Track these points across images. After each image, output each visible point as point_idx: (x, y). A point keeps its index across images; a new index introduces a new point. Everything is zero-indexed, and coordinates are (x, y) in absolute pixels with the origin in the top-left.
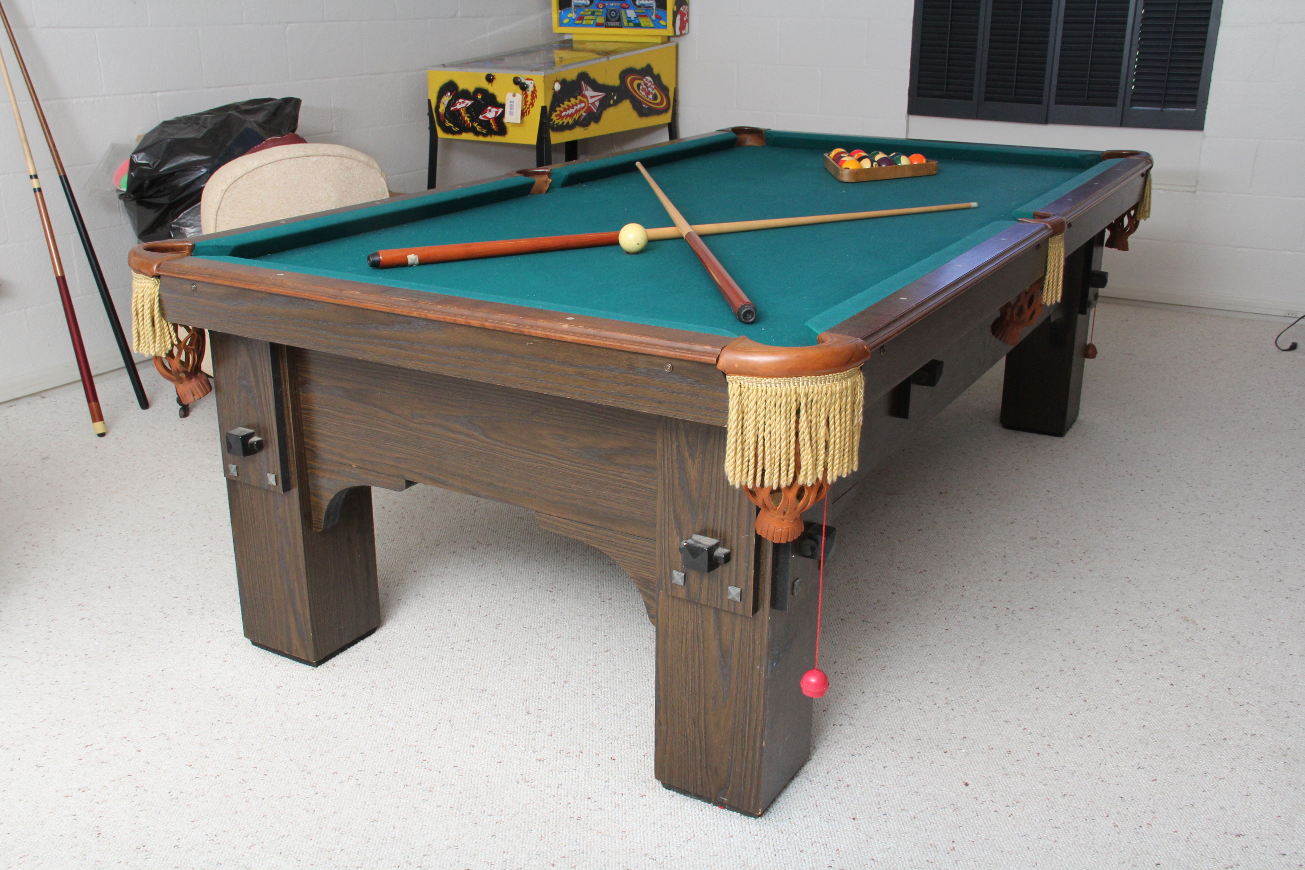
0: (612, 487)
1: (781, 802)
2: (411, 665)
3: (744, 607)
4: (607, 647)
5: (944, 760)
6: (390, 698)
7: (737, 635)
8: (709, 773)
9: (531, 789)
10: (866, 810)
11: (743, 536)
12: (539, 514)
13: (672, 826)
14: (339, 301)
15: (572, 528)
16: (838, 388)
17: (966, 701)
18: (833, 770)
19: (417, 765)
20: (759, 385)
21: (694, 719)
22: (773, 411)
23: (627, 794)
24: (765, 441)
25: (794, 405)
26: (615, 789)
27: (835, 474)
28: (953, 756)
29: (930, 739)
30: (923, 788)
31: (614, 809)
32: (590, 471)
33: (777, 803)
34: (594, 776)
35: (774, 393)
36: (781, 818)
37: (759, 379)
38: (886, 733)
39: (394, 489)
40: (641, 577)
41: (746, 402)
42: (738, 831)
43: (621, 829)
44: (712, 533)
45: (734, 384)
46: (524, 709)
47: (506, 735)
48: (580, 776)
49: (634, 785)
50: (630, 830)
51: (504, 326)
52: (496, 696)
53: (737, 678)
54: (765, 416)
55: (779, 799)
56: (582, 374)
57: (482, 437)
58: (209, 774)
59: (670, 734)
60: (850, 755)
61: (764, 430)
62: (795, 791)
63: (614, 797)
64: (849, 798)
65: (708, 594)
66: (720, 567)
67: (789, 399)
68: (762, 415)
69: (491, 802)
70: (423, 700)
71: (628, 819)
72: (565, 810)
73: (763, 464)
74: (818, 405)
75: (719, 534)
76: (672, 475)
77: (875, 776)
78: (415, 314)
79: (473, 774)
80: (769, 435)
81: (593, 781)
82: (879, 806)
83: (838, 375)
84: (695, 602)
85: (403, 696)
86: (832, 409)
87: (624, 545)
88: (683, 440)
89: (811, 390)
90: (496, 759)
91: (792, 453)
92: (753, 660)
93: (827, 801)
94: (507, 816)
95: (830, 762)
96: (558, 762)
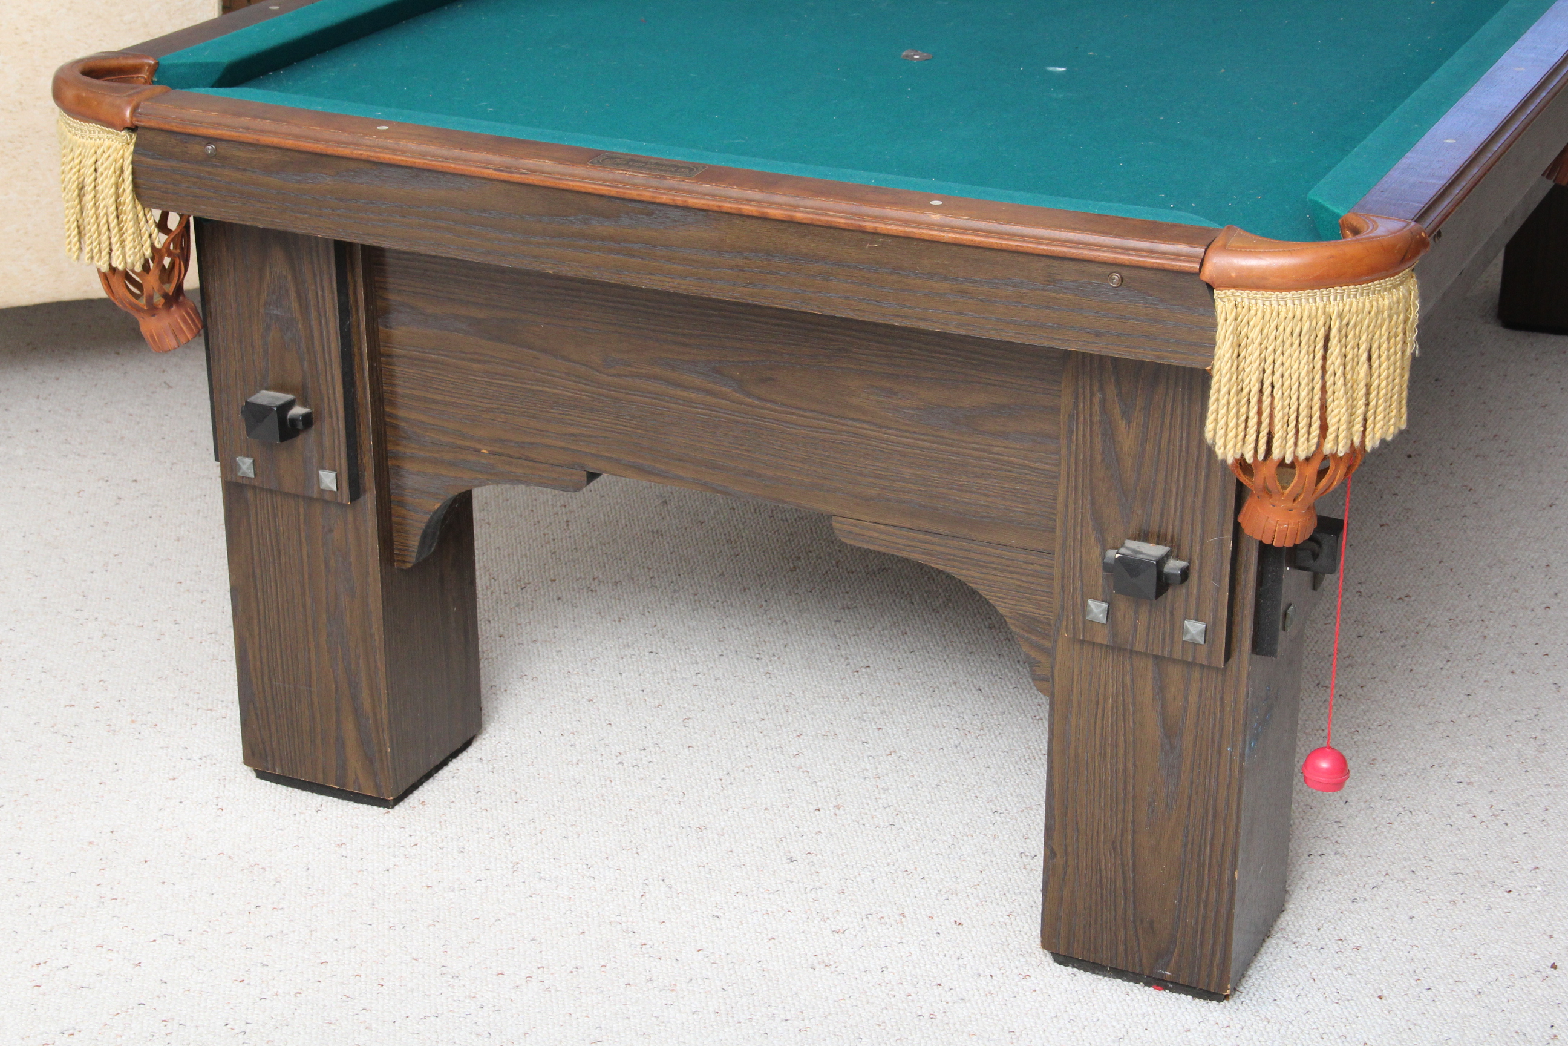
0: (976, 469)
1: (1253, 977)
2: (560, 794)
3: (1210, 652)
4: (888, 747)
5: (1509, 905)
6: (545, 850)
7: (1193, 698)
8: (1140, 932)
9: (839, 977)
10: (1397, 984)
11: (1212, 540)
12: (840, 519)
13: (1087, 1019)
14: (516, 177)
15: (898, 540)
16: (1386, 302)
17: (1527, 810)
18: (1325, 925)
19: (635, 952)
20: (1267, 303)
21: (1113, 842)
22: (1288, 343)
23: (999, 976)
24: (1275, 390)
25: (1321, 333)
26: (977, 969)
27: (1378, 436)
28: (1523, 897)
29: (1478, 872)
30: (1482, 947)
31: (984, 998)
32: (935, 445)
33: (1247, 978)
34: (936, 952)
35: (1290, 315)
36: (1260, 1000)
37: (1267, 294)
38: (1401, 865)
39: (564, 488)
40: (1023, 615)
41: (1245, 330)
42: (1196, 1022)
43: (1006, 1028)
44: (1158, 537)
45: (1225, 302)
46: (782, 854)
47: (767, 896)
48: (913, 952)
49: (1007, 962)
50: (1021, 1028)
51: (829, 219)
52: (726, 836)
53: (1192, 769)
54: (1275, 351)
55: (1250, 972)
56: (963, 293)
57: (739, 396)
58: (281, 991)
59: (1070, 870)
60: (1350, 902)
61: (1273, 373)
62: (1271, 958)
63: (978, 981)
64: (1364, 967)
65: (1148, 634)
66: (1170, 591)
67: (1314, 323)
68: (1270, 349)
69: (778, 1001)
70: (603, 849)
71: (1012, 1012)
72: (905, 1005)
73: (1271, 424)
74: (1357, 330)
75: (1169, 537)
76: (1091, 447)
77: (1399, 932)
78: (665, 198)
79: (734, 960)
80: (1281, 380)
81: (936, 958)
82: (1416, 977)
83: (1388, 282)
84: (1125, 650)
85: (566, 845)
86: (1377, 336)
87: (993, 563)
88: (1112, 391)
89: (1347, 308)
90: (764, 935)
91: (1316, 407)
92: (1221, 737)
93: (1329, 971)
94: (813, 1020)
95: (1318, 912)
96: (868, 933)
